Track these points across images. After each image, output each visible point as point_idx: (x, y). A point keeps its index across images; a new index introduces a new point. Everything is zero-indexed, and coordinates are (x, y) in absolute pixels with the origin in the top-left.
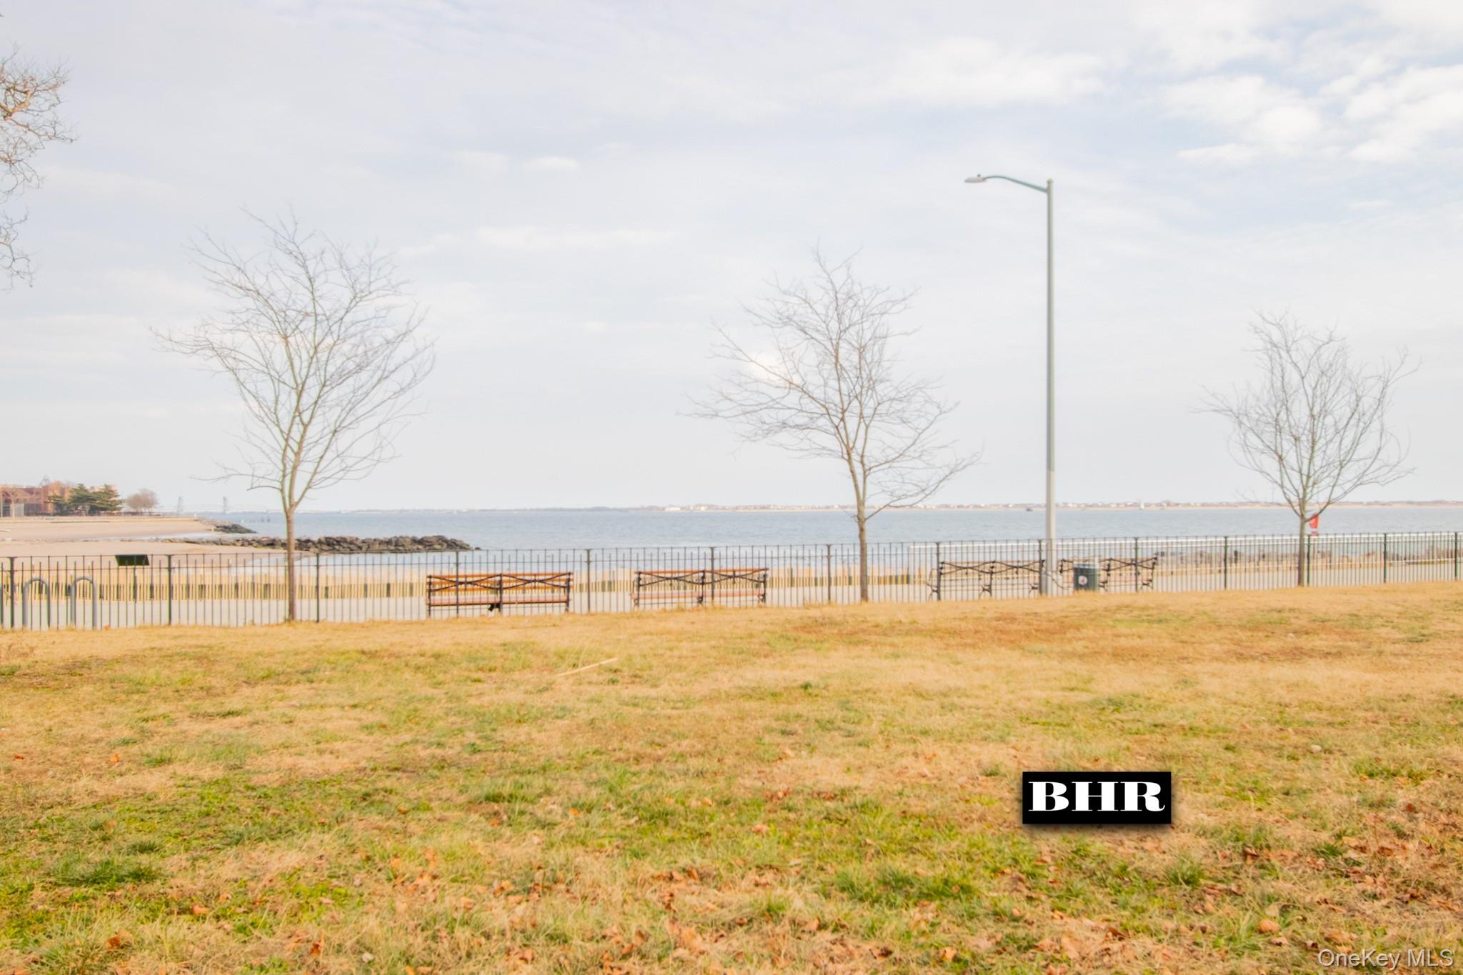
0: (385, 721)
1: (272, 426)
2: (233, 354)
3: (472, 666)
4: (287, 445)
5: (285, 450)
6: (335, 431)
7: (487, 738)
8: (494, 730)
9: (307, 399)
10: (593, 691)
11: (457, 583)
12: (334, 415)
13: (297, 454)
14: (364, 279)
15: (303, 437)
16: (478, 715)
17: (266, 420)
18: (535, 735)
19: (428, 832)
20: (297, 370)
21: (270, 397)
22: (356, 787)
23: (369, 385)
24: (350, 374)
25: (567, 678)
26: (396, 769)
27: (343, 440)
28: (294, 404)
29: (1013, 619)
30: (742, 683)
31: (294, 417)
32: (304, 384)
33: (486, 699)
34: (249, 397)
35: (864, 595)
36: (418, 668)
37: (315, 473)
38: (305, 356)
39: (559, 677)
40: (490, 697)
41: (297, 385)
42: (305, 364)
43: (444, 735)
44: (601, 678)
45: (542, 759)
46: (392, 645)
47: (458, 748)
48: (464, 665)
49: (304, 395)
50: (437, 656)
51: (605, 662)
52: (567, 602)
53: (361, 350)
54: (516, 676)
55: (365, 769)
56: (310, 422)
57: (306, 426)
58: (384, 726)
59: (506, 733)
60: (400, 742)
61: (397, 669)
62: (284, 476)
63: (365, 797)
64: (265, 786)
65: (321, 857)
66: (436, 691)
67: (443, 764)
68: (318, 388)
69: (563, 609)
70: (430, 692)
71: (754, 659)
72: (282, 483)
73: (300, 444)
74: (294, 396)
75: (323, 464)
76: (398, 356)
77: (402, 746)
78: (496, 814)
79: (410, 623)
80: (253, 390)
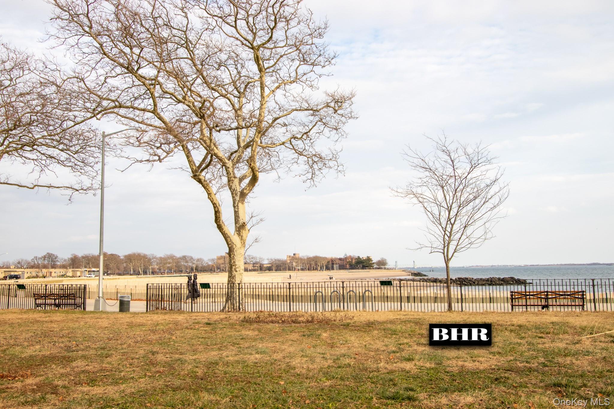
0: (500, 351)
1: (438, 225)
2: (422, 196)
3: (538, 331)
4: (445, 234)
5: (444, 236)
6: (465, 227)
7: (550, 361)
8: (553, 358)
9: (453, 214)
10: (603, 345)
11: (525, 295)
12: (464, 220)
13: (449, 237)
14: (476, 158)
15: (451, 230)
16: (544, 352)
17: (436, 223)
18: (574, 361)
19: (528, 396)
20: (448, 201)
21: (437, 213)
22: (492, 376)
23: (480, 205)
24: (471, 201)
25: (588, 338)
26: (508, 370)
27: (469, 230)
28: (447, 215)
31: (447, 221)
32: (451, 206)
34: (428, 213)
36: (512, 331)
37: (457, 245)
38: (451, 194)
39: (584, 338)
40: (548, 344)
41: (448, 207)
42: (452, 198)
43: (529, 359)
44: (606, 340)
46: (498, 321)
47: (537, 364)
48: (534, 330)
49: (451, 211)
50: (520, 326)
51: (608, 332)
52: (583, 306)
53: (476, 190)
54: (561, 336)
55: (494, 369)
56: (454, 223)
57: (452, 225)
58: (500, 353)
59: (560, 360)
60: (509, 360)
61: (502, 330)
62: (444, 247)
63: (496, 380)
64: (452, 372)
65: (481, 400)
66: (522, 341)
67: (530, 370)
68: (457, 208)
69: (581, 309)
70: (519, 341)
72: (444, 250)
73: (450, 233)
74: (447, 213)
75: (461, 241)
76: (492, 192)
77: (510, 361)
78: (560, 392)
79: (505, 313)
80: (430, 211)
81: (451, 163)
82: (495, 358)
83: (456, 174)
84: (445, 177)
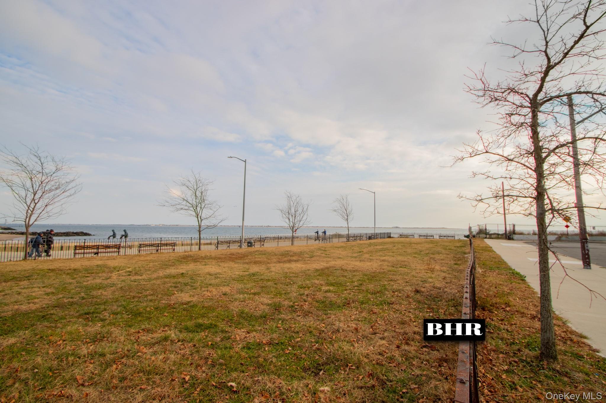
0: (54, 291)
1: (23, 203)
2: (11, 182)
3: (86, 272)
4: (29, 209)
5: (27, 210)
6: (46, 206)
7: (88, 295)
8: (91, 292)
9: (37, 196)
10: (123, 278)
11: (83, 247)
12: (46, 201)
13: (32, 212)
14: (60, 165)
15: (35, 207)
16: (86, 287)
17: (21, 201)
18: (103, 293)
19: (65, 326)
20: (34, 188)
21: (24, 195)
22: (40, 314)
23: (60, 193)
24: (53, 190)
25: (116, 275)
27: (49, 208)
28: (33, 197)
29: (234, 255)
30: (166, 274)
31: (32, 201)
32: (36, 192)
33: (89, 282)
34: (15, 194)
35: (200, 249)
36: (68, 274)
37: (38, 217)
38: (38, 184)
39: (113, 274)
40: (91, 281)
41: (34, 192)
42: (38, 187)
43: (74, 295)
44: (126, 274)
45: (105, 300)
46: (60, 267)
47: (78, 298)
48: (84, 272)
49: (37, 195)
50: (75, 270)
51: (128, 270)
52: (119, 252)
53: (58, 184)
54: (100, 275)
56: (37, 203)
57: (36, 204)
58: (53, 293)
59: (94, 293)
60: (58, 298)
61: (61, 275)
62: (27, 218)
63: (43, 317)
66: (73, 281)
67: (72, 304)
68: (41, 193)
69: (117, 254)
70: (71, 281)
71: (169, 267)
72: (26, 220)
73: (33, 209)
74: (33, 195)
75: (41, 214)
76: (70, 186)
77: (59, 299)
78: (88, 318)
79: (68, 259)
80: (17, 193)
81: (41, 165)
82: (48, 297)
83: (44, 171)
84: (34, 172)
